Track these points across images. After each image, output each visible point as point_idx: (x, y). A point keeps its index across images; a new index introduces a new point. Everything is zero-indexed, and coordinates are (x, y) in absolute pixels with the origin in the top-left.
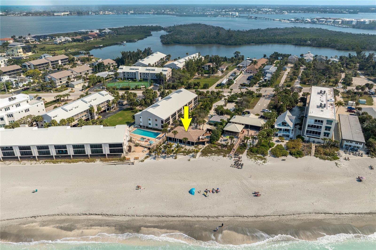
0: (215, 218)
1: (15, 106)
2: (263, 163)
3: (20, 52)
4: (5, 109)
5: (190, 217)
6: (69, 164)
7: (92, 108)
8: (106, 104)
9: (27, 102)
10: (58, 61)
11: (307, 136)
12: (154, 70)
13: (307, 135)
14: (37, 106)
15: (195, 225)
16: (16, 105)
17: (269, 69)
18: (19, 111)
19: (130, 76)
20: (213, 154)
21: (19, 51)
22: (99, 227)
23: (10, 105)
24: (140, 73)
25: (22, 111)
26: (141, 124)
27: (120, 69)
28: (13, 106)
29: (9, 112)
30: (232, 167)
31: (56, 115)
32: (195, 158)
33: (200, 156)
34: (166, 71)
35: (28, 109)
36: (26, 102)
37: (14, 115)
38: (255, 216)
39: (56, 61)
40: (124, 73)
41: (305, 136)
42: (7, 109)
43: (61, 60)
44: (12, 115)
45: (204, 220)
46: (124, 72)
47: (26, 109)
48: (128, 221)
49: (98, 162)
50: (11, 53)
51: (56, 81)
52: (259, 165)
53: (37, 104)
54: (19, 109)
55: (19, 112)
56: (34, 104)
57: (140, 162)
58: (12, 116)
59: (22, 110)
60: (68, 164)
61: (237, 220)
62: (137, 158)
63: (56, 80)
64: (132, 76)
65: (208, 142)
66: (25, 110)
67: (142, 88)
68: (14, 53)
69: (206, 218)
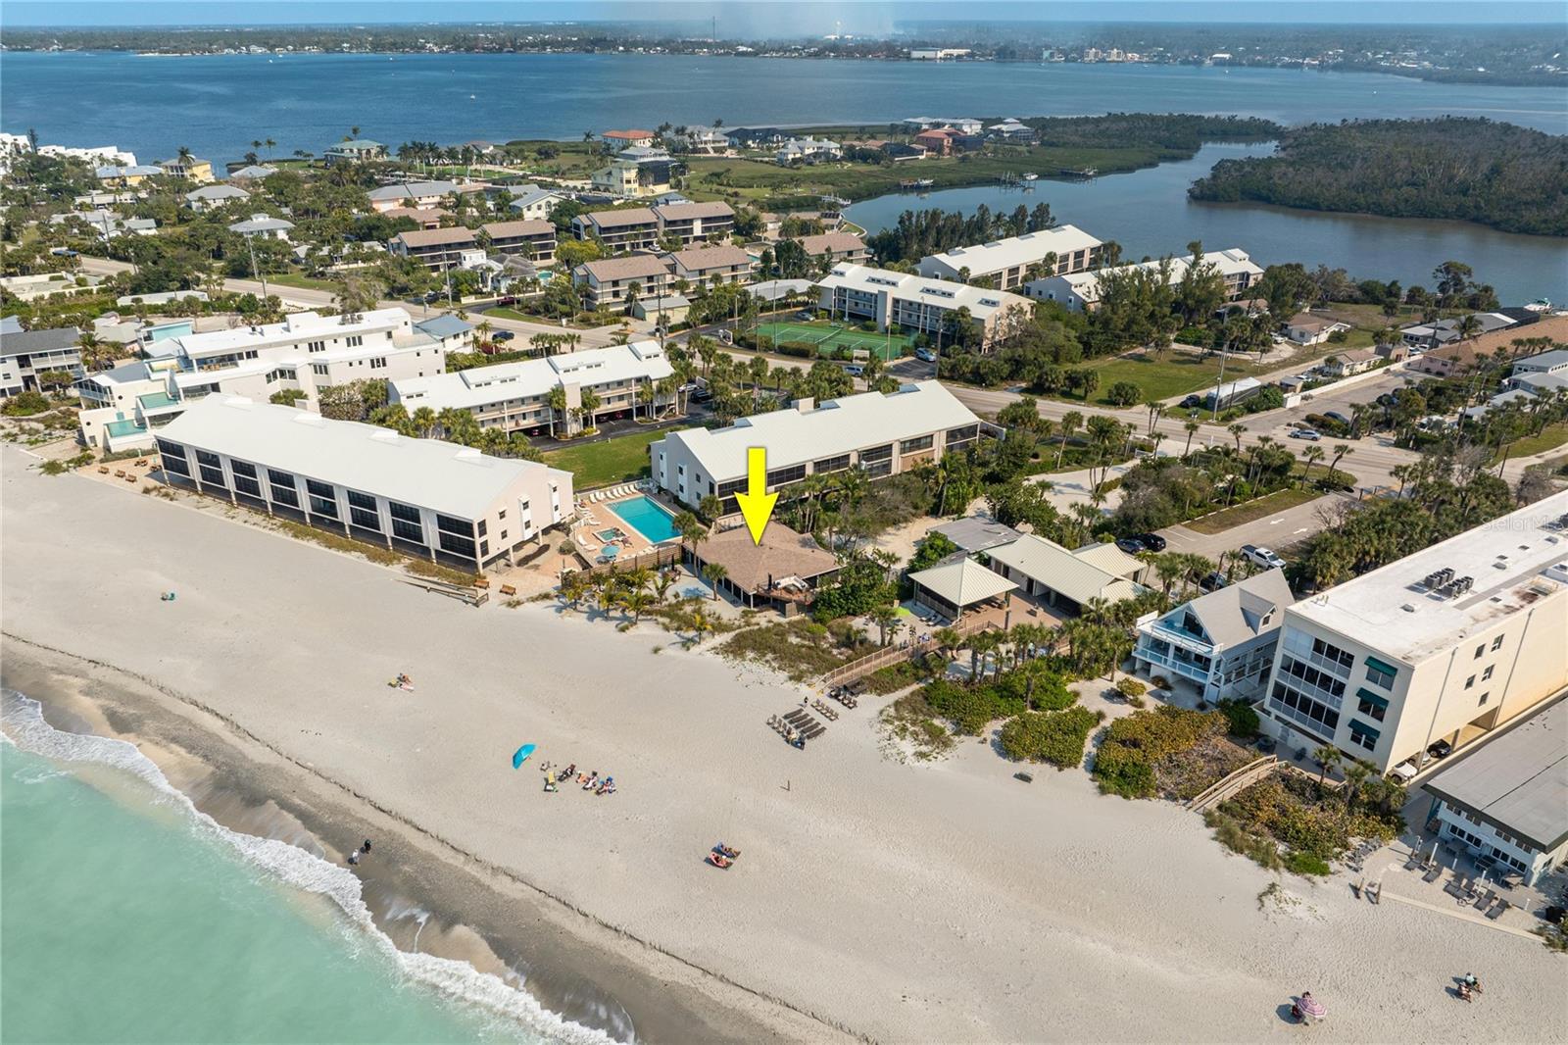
0: (489, 871)
1: (342, 341)
2: (911, 761)
3: (628, 182)
4: (310, 345)
5: (422, 831)
6: (327, 550)
7: (559, 392)
8: (635, 388)
9: (389, 335)
10: (691, 221)
11: (1277, 718)
12: (950, 295)
13: (1275, 712)
14: (418, 355)
15: (405, 863)
16: (348, 339)
17: (1544, 370)
18: (350, 360)
19: (861, 306)
20: (769, 656)
21: (626, 175)
22: (182, 751)
23: (328, 337)
24: (896, 301)
25: (360, 363)
26: (664, 484)
27: (836, 273)
28: (335, 341)
29: (319, 356)
30: (768, 727)
31: (419, 391)
32: (688, 649)
33: (715, 648)
34: (994, 304)
35: (384, 360)
36: (384, 335)
37: (331, 369)
38: (616, 930)
39: (685, 222)
40: (841, 291)
41: (1269, 713)
42: (316, 346)
43: (705, 220)
44: (325, 367)
45: (451, 861)
46: (845, 290)
47: (374, 357)
48: (260, 767)
49: (397, 571)
50: (604, 181)
51: (595, 288)
52: (886, 757)
53: (416, 349)
54: (356, 352)
55: (351, 364)
56: (405, 347)
57: (504, 607)
58: (327, 373)
59: (360, 358)
60: (323, 549)
61: (544, 910)
62: (509, 588)
63: (599, 285)
64: (868, 308)
65: (801, 607)
66: (372, 361)
67: (857, 358)
68: (613, 181)
69: (462, 858)
